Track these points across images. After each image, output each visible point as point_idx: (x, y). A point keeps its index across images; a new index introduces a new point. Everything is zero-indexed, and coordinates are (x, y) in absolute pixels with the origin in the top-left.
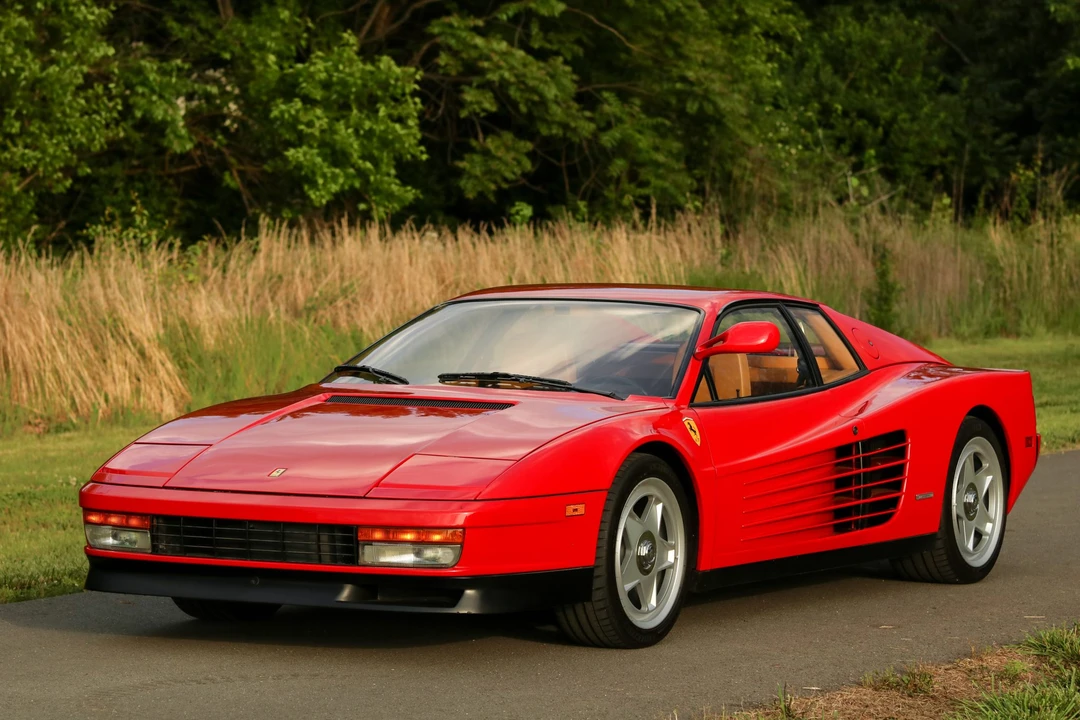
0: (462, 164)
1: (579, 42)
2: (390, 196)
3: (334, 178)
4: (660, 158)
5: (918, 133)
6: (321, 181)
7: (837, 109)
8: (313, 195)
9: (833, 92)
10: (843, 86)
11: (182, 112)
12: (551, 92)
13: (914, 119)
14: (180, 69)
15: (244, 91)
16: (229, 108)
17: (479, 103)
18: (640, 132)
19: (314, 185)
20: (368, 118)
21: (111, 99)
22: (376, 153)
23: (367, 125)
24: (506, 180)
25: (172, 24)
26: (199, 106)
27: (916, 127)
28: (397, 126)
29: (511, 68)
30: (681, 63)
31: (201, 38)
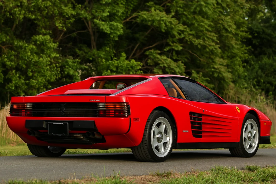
1: (186, 58)
11: (80, 74)
12: (177, 70)
14: (78, 62)
15: (97, 69)
18: (202, 82)
21: (57, 68)
25: (77, 51)
26: (85, 73)
29: (167, 63)
30: (213, 64)
31: (84, 54)
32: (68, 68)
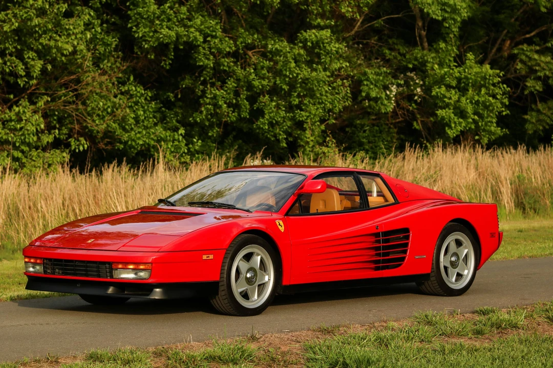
0: (526, 117)
2: (490, 132)
6: (453, 125)
8: (449, 131)
11: (394, 93)
14: (385, 73)
15: (424, 83)
16: (417, 91)
17: (534, 87)
19: (450, 127)
20: (477, 94)
22: (481, 112)
23: (476, 98)
24: (548, 124)
26: (403, 90)
28: (491, 99)
31: (399, 58)
32: (367, 85)
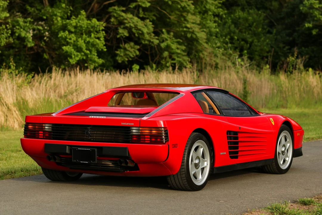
0: (117, 52)
1: (154, 15)
2: (95, 62)
3: (77, 56)
4: (179, 51)
5: (260, 46)
6: (73, 56)
7: (235, 38)
8: (71, 61)
9: (234, 33)
10: (237, 31)
11: (32, 35)
12: (145, 30)
13: (258, 42)
14: (30, 21)
15: (50, 28)
16: (46, 34)
18: (173, 43)
19: (71, 58)
20: (88, 37)
21: (8, 30)
22: (90, 48)
23: (88, 39)
24: (130, 57)
25: (28, 7)
26: (37, 33)
27: (259, 44)
28: (97, 40)
29: (133, 23)
30: (186, 22)
31: (37, 12)
32: (18, 29)
